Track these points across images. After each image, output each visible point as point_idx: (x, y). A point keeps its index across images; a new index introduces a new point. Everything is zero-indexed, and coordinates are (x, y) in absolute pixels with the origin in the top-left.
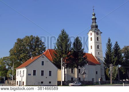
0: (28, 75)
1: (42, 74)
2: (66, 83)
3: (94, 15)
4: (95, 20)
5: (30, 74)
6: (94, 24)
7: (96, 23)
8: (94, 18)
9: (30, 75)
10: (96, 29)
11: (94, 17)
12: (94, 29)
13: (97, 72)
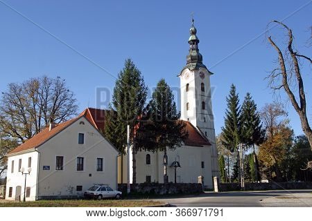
0: (43, 168)
1: (80, 167)
2: (137, 188)
3: (194, 33)
4: (197, 44)
5: (49, 167)
6: (194, 53)
7: (197, 50)
8: (195, 38)
9: (46, 168)
10: (199, 64)
11: (192, 38)
12: (195, 64)
13: (203, 163)
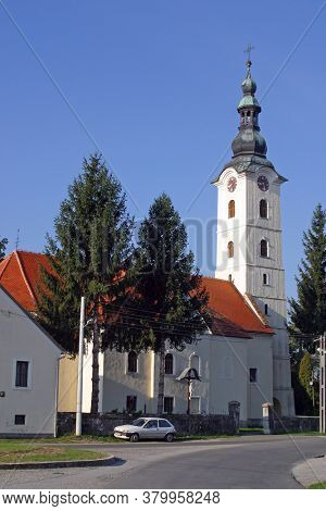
2: (98, 421)
3: (252, 90)
4: (255, 115)
6: (248, 136)
7: (256, 128)
8: (251, 103)
10: (257, 159)
11: (247, 101)
12: (249, 159)
13: (253, 372)
